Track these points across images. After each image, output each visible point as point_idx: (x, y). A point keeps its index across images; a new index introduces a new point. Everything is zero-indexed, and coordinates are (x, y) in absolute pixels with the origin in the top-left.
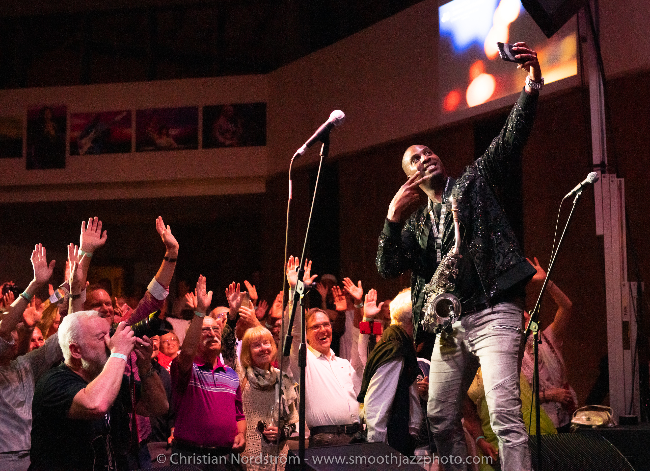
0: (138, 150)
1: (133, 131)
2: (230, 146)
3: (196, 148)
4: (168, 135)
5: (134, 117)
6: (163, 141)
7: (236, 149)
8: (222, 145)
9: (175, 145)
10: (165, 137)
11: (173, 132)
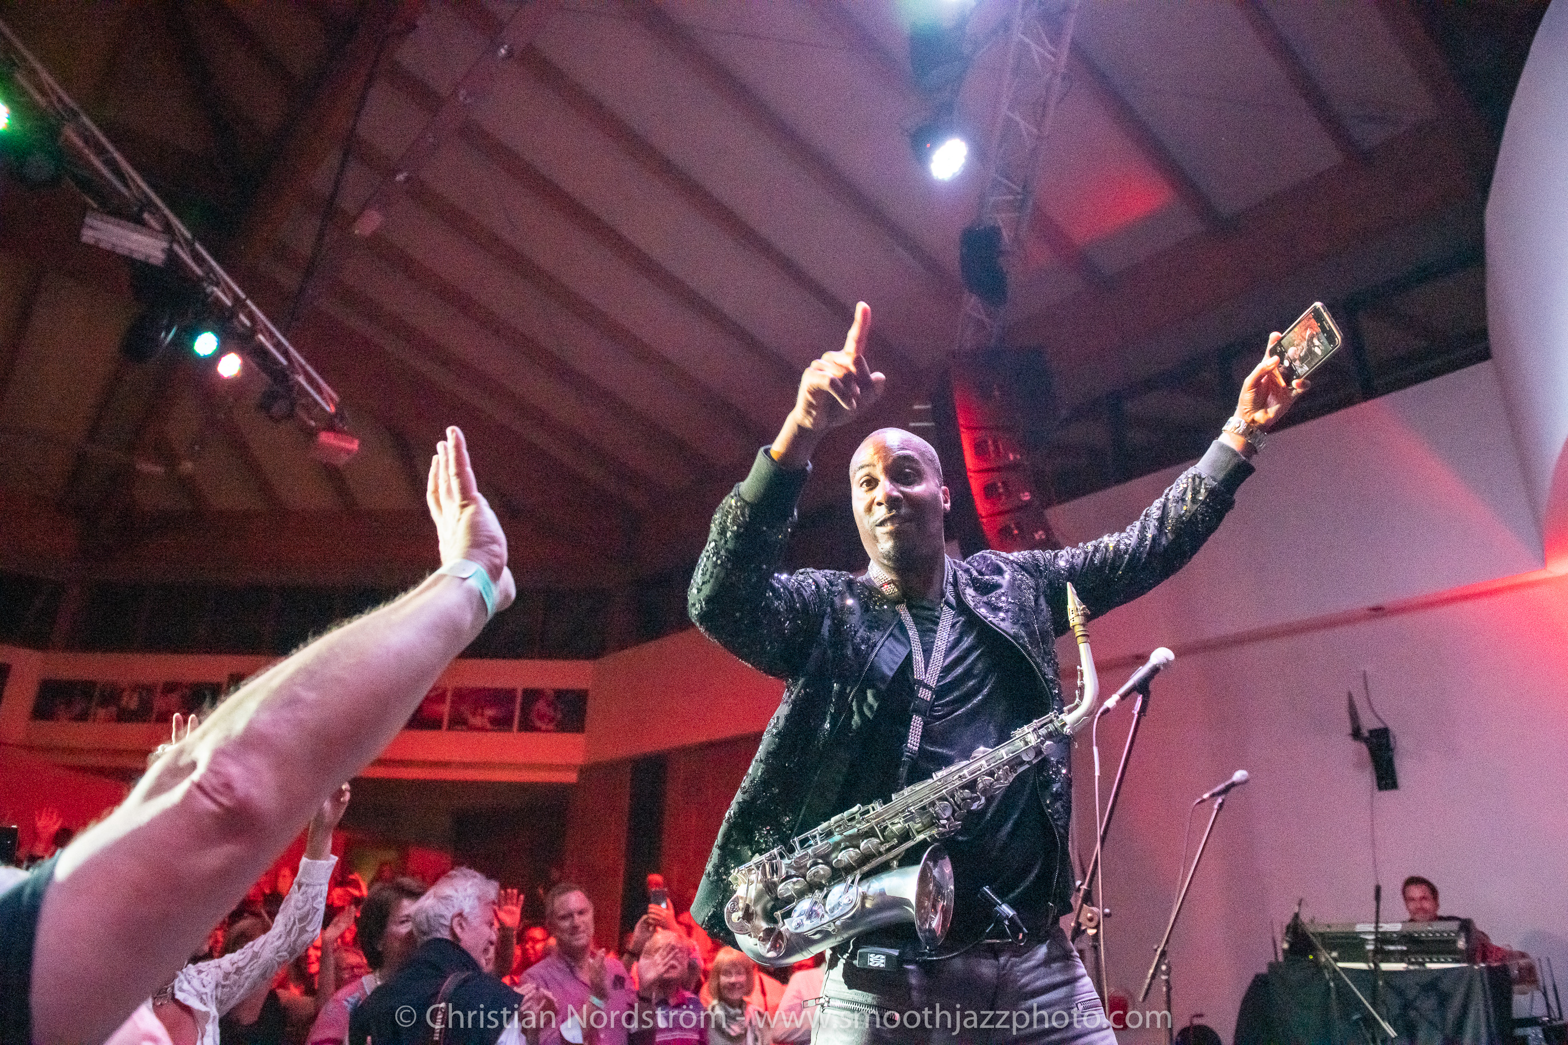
0: (449, 728)
1: (446, 709)
2: (547, 731)
3: (510, 730)
4: (482, 715)
5: (449, 695)
6: (477, 721)
7: (554, 735)
8: (538, 730)
9: (489, 726)
10: (479, 718)
11: (490, 712)
